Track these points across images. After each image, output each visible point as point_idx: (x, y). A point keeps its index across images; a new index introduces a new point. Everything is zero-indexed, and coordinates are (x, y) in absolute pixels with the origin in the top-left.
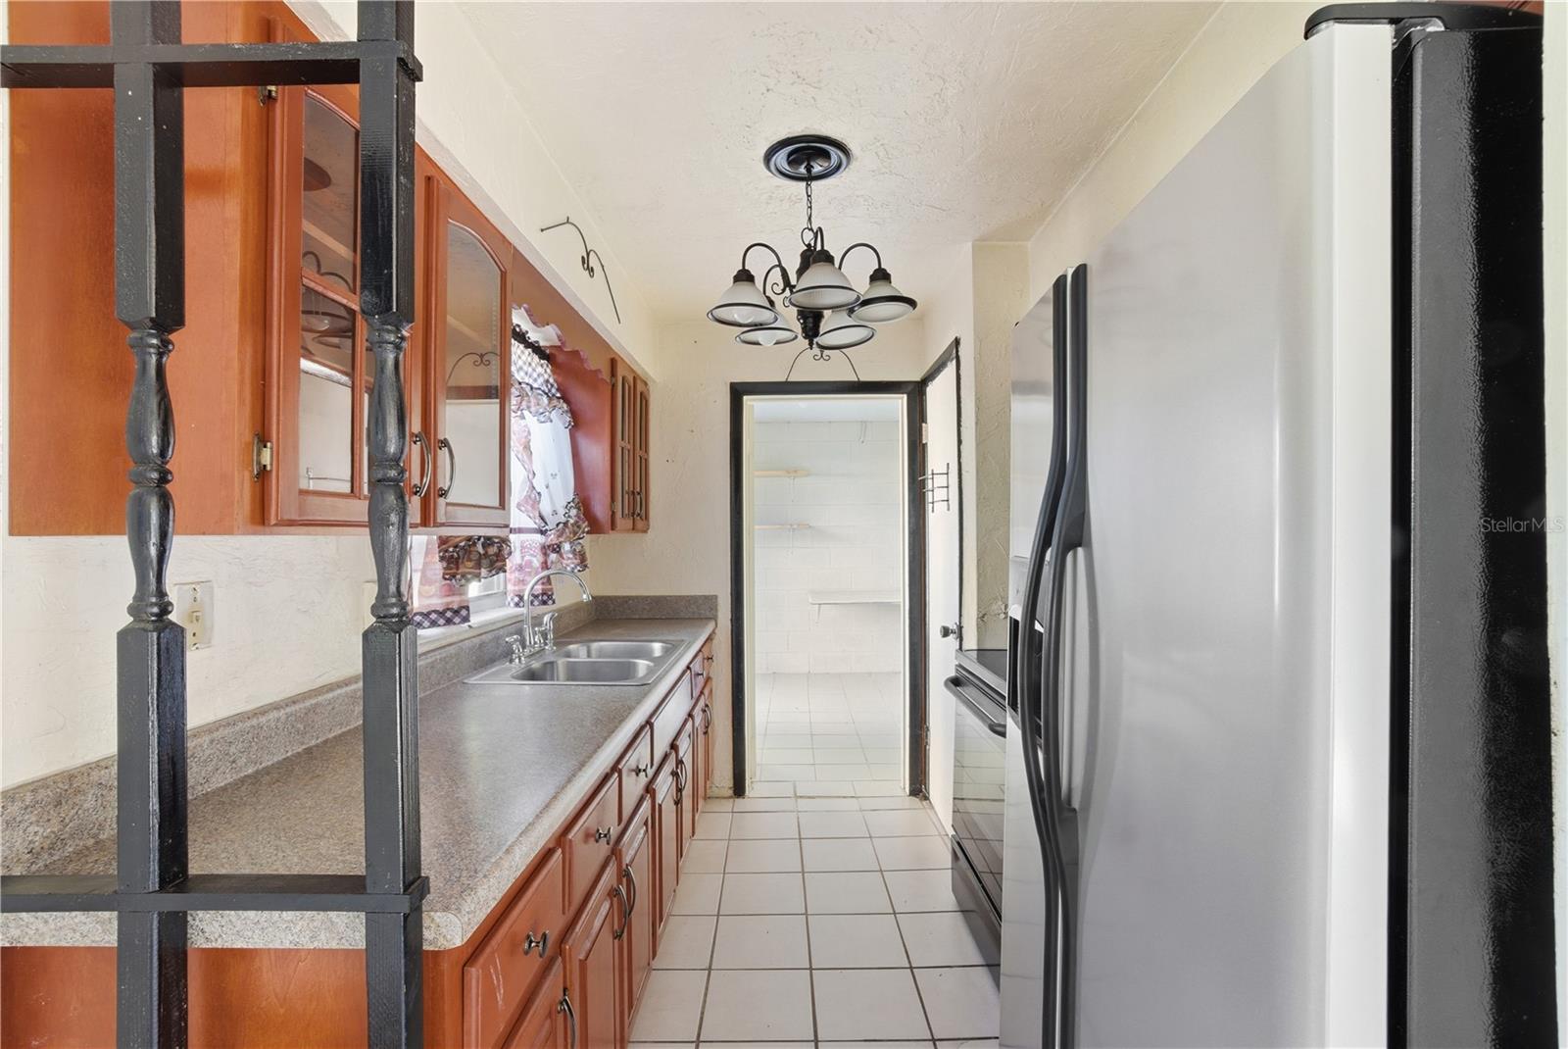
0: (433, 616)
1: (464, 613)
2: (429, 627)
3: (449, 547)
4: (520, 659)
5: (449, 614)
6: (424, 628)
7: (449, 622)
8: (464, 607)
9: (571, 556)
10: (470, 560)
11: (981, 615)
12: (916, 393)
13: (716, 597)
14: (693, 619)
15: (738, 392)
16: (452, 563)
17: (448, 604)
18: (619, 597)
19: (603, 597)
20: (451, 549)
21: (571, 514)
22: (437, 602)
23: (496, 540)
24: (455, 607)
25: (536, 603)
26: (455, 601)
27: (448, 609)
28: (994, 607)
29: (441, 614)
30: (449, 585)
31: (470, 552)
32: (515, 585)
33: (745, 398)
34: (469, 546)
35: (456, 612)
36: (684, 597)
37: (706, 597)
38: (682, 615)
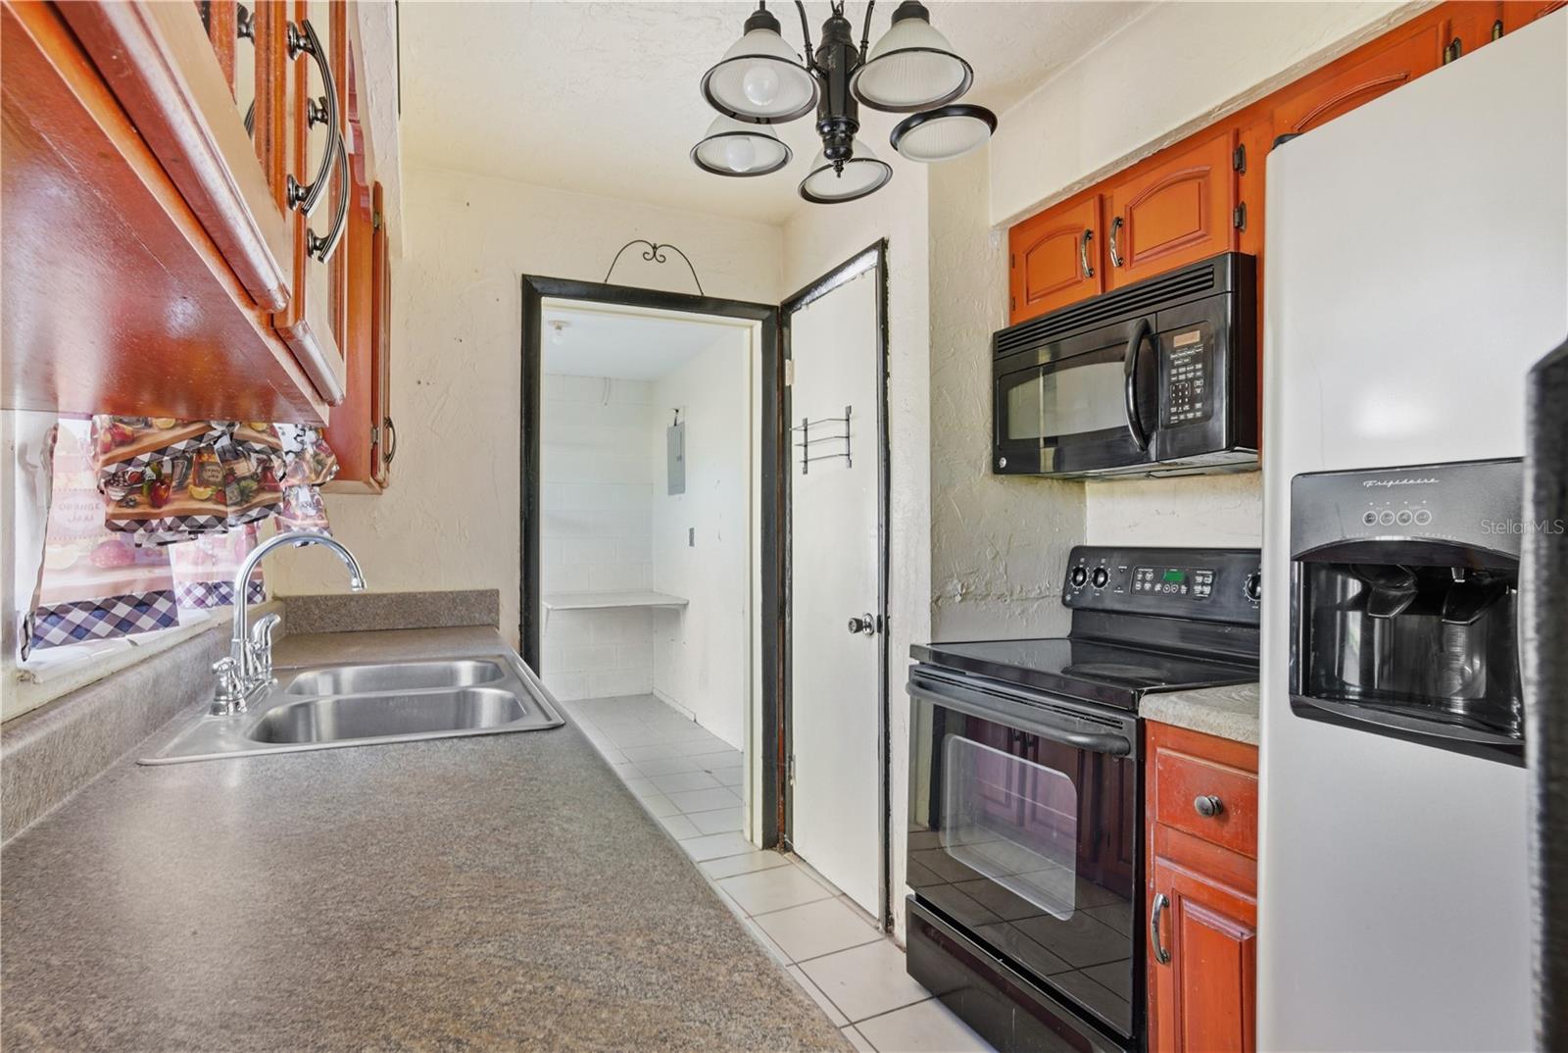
0: (77, 616)
1: (162, 605)
2: (64, 642)
3: (143, 451)
4: (237, 704)
5: (122, 610)
6: (50, 644)
7: (124, 626)
8: (160, 593)
9: (312, 512)
10: (203, 483)
11: (935, 598)
12: (777, 320)
13: (497, 592)
14: (463, 626)
15: (533, 291)
16: (140, 490)
17: (117, 586)
18: (332, 598)
19: (297, 599)
20: (145, 458)
21: (305, 439)
22: (91, 584)
23: (258, 447)
24: (139, 593)
25: (210, 601)
26: (138, 580)
27: (119, 599)
28: (950, 587)
29: (101, 610)
30: (119, 545)
31: (202, 465)
32: (196, 564)
33: (543, 298)
34: (199, 452)
35: (143, 605)
36: (446, 594)
37: (482, 594)
38: (443, 622)
